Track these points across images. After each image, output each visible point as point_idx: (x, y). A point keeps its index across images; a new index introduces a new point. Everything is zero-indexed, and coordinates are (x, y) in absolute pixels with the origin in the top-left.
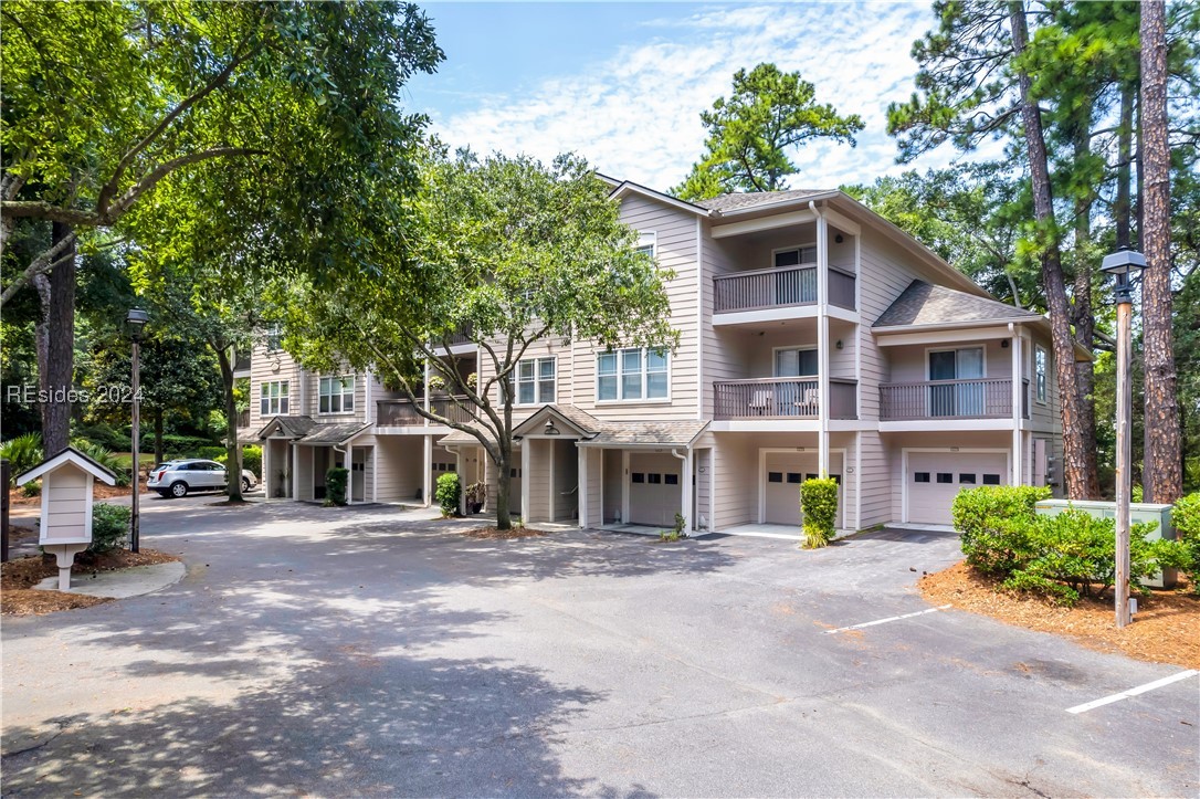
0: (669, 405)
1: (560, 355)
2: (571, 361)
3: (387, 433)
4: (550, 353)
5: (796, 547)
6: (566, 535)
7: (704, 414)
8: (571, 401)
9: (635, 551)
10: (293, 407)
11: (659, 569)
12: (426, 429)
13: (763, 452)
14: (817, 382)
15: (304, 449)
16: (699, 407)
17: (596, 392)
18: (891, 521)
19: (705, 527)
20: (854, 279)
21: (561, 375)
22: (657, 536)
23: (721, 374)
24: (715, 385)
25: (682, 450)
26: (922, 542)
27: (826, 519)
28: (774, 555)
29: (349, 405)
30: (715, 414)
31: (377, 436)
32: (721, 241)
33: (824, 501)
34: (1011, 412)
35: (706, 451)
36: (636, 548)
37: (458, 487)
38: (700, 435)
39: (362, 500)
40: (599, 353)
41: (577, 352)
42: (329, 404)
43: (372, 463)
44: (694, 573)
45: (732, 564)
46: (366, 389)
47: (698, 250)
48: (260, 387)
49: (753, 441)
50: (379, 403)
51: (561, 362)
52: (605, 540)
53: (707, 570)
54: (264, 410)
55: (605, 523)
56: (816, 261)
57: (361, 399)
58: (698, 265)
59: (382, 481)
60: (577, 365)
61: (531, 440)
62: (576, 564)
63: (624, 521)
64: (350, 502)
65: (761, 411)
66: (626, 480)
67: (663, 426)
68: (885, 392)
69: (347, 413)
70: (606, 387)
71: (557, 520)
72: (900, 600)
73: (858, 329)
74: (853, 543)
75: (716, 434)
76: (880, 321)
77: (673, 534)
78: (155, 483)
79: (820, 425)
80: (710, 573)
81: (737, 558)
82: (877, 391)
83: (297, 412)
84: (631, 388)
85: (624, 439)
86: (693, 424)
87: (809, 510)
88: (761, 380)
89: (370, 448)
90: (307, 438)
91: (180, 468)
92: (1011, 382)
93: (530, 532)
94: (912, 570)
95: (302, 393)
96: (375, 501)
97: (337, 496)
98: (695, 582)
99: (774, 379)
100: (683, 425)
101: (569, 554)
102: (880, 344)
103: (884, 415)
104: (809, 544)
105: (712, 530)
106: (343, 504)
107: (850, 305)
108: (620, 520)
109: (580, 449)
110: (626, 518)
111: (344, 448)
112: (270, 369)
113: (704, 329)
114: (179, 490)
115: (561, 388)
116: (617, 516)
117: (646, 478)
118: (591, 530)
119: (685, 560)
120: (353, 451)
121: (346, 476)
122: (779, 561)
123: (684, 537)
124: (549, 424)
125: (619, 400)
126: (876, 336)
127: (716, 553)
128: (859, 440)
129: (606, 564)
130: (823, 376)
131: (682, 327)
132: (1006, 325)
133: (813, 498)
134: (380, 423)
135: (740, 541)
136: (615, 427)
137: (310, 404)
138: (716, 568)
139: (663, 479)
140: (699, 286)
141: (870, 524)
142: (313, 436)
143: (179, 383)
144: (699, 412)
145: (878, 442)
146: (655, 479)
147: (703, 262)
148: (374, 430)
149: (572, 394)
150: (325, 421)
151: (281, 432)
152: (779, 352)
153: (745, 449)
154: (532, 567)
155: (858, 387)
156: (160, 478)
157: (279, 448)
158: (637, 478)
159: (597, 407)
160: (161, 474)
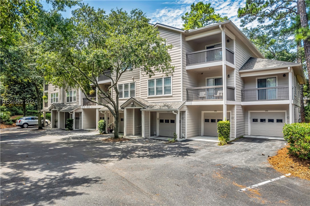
0: (172, 96)
1: (137, 82)
2: (140, 83)
3: (86, 108)
4: (134, 81)
5: (216, 145)
6: (137, 141)
7: (183, 99)
8: (140, 96)
9: (159, 147)
10: (59, 101)
11: (167, 154)
12: (97, 106)
13: (203, 112)
14: (222, 88)
15: (62, 113)
16: (182, 97)
17: (148, 93)
18: (245, 135)
19: (184, 137)
20: (233, 54)
21: (137, 88)
22: (168, 141)
23: (189, 86)
24: (187, 90)
25: (176, 111)
26: (259, 142)
27: (226, 135)
28: (209, 148)
29: (75, 100)
30: (187, 99)
31: (83, 109)
32: (188, 42)
33: (226, 129)
34: (288, 98)
35: (184, 112)
36: (160, 145)
37: (105, 124)
38: (182, 106)
39: (79, 129)
40: (149, 80)
41: (142, 80)
42: (70, 100)
43: (82, 117)
44: (180, 157)
45: (194, 152)
46: (79, 94)
47: (181, 44)
48: (50, 95)
49: (200, 109)
50: (84, 99)
51: (137, 84)
52: (149, 142)
53: (185, 155)
54: (52, 102)
55: (151, 136)
56: (221, 46)
57: (78, 98)
58: (181, 49)
59: (85, 123)
60: (142, 85)
61: (127, 109)
62: (137, 152)
63: (157, 135)
64: (74, 129)
65: (203, 98)
66: (158, 122)
67: (170, 103)
68: (243, 92)
69: (74, 102)
70: (151, 92)
71: (135, 135)
72: (266, 170)
73: (235, 71)
74: (236, 143)
75: (188, 106)
76: (242, 68)
77: (173, 140)
78: (18, 124)
79: (223, 102)
80: (186, 157)
81: (196, 149)
82: (241, 92)
83: (60, 102)
84: (159, 91)
85: (156, 108)
86: (179, 103)
87: (220, 132)
88: (202, 88)
89: (81, 113)
90: (62, 110)
91: (26, 119)
92: (288, 88)
93: (125, 139)
94: (263, 155)
95: (62, 96)
96: (82, 129)
97: (70, 127)
98: (180, 160)
99: (207, 87)
100: (176, 103)
101: (135, 148)
102: (241, 76)
103: (243, 100)
104: (221, 144)
105: (186, 138)
106: (72, 130)
107: (232, 62)
108: (156, 135)
109: (142, 111)
110: (158, 134)
111: (72, 112)
112: (53, 89)
113: (183, 71)
114: (25, 126)
115: (137, 92)
116: (155, 133)
117: (164, 121)
118: (146, 138)
119: (177, 150)
120: (75, 113)
121: (73, 121)
122: (211, 151)
123: (177, 141)
124: (132, 103)
125: (155, 95)
126: (240, 73)
127: (188, 147)
128: (235, 108)
129: (148, 152)
130: (224, 86)
131: (176, 65)
132: (287, 68)
133: (222, 127)
134: (84, 105)
135: (196, 142)
136: (154, 104)
137: (64, 100)
138: (189, 154)
139: (170, 121)
140: (181, 56)
141: (239, 136)
142: (64, 109)
143: (29, 94)
144: (182, 98)
145: (241, 109)
146: (167, 121)
147: (183, 48)
148: (82, 107)
149: (140, 94)
150: (68, 105)
151: (55, 108)
152: (208, 79)
153: (196, 111)
154: (119, 154)
155: (235, 90)
156: (19, 122)
157: (55, 112)
158: (161, 121)
159: (148, 98)
160: (20, 121)
